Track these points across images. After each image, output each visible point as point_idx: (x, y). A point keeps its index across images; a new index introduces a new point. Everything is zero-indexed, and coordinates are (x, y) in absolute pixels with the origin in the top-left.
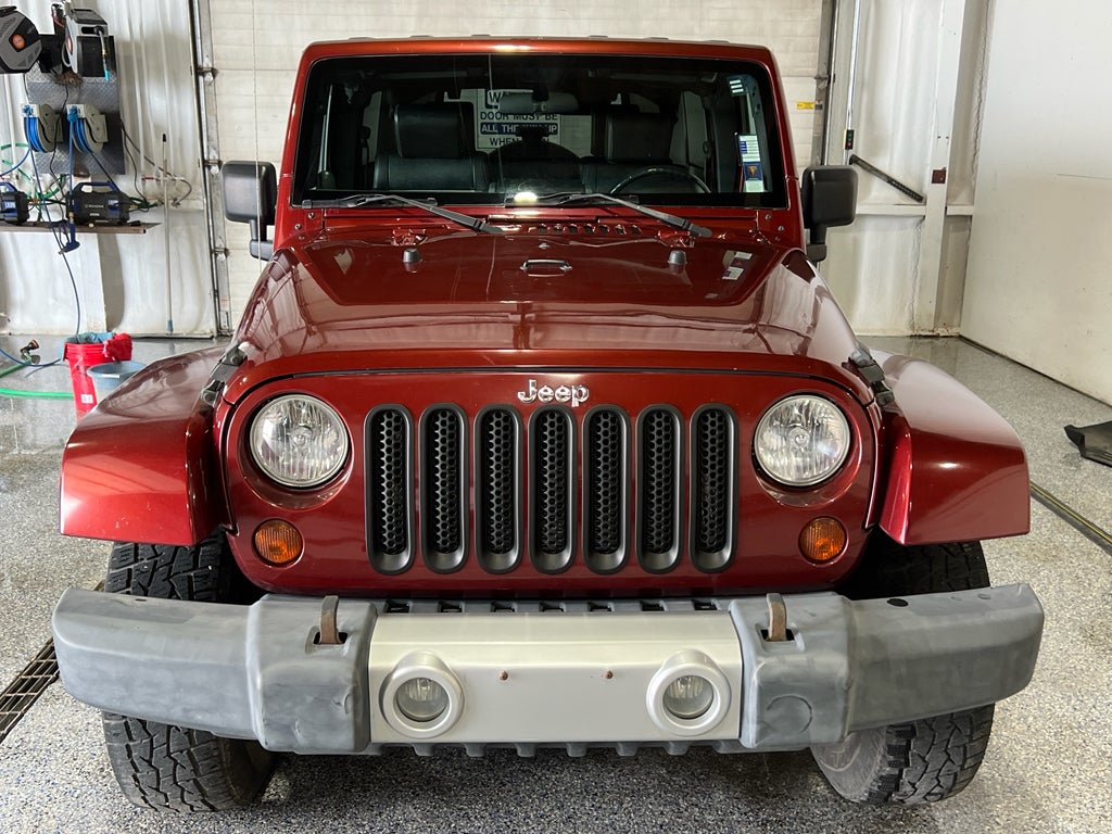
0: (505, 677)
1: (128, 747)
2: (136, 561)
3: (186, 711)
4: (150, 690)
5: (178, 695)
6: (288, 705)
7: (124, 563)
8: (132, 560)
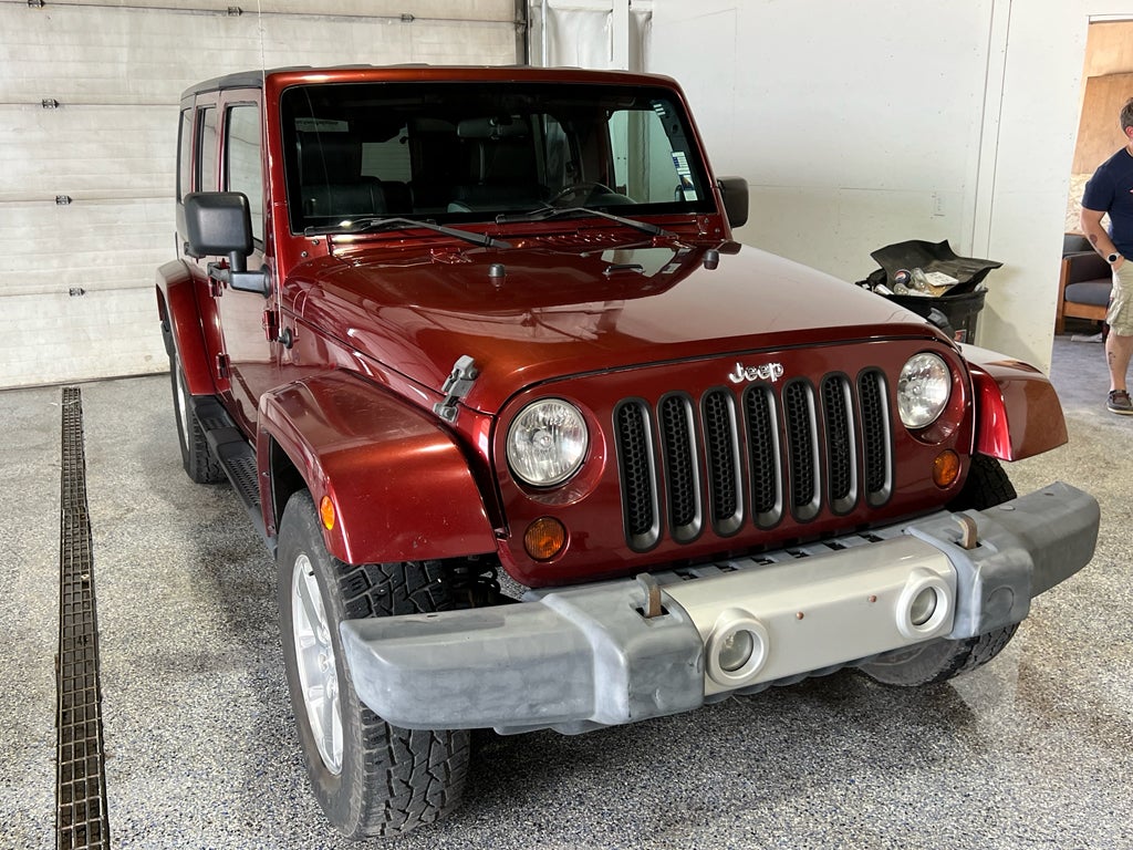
0: (802, 616)
1: (389, 772)
2: (369, 586)
3: (531, 706)
4: (496, 695)
5: (525, 693)
6: (651, 675)
7: (359, 591)
8: (365, 586)
